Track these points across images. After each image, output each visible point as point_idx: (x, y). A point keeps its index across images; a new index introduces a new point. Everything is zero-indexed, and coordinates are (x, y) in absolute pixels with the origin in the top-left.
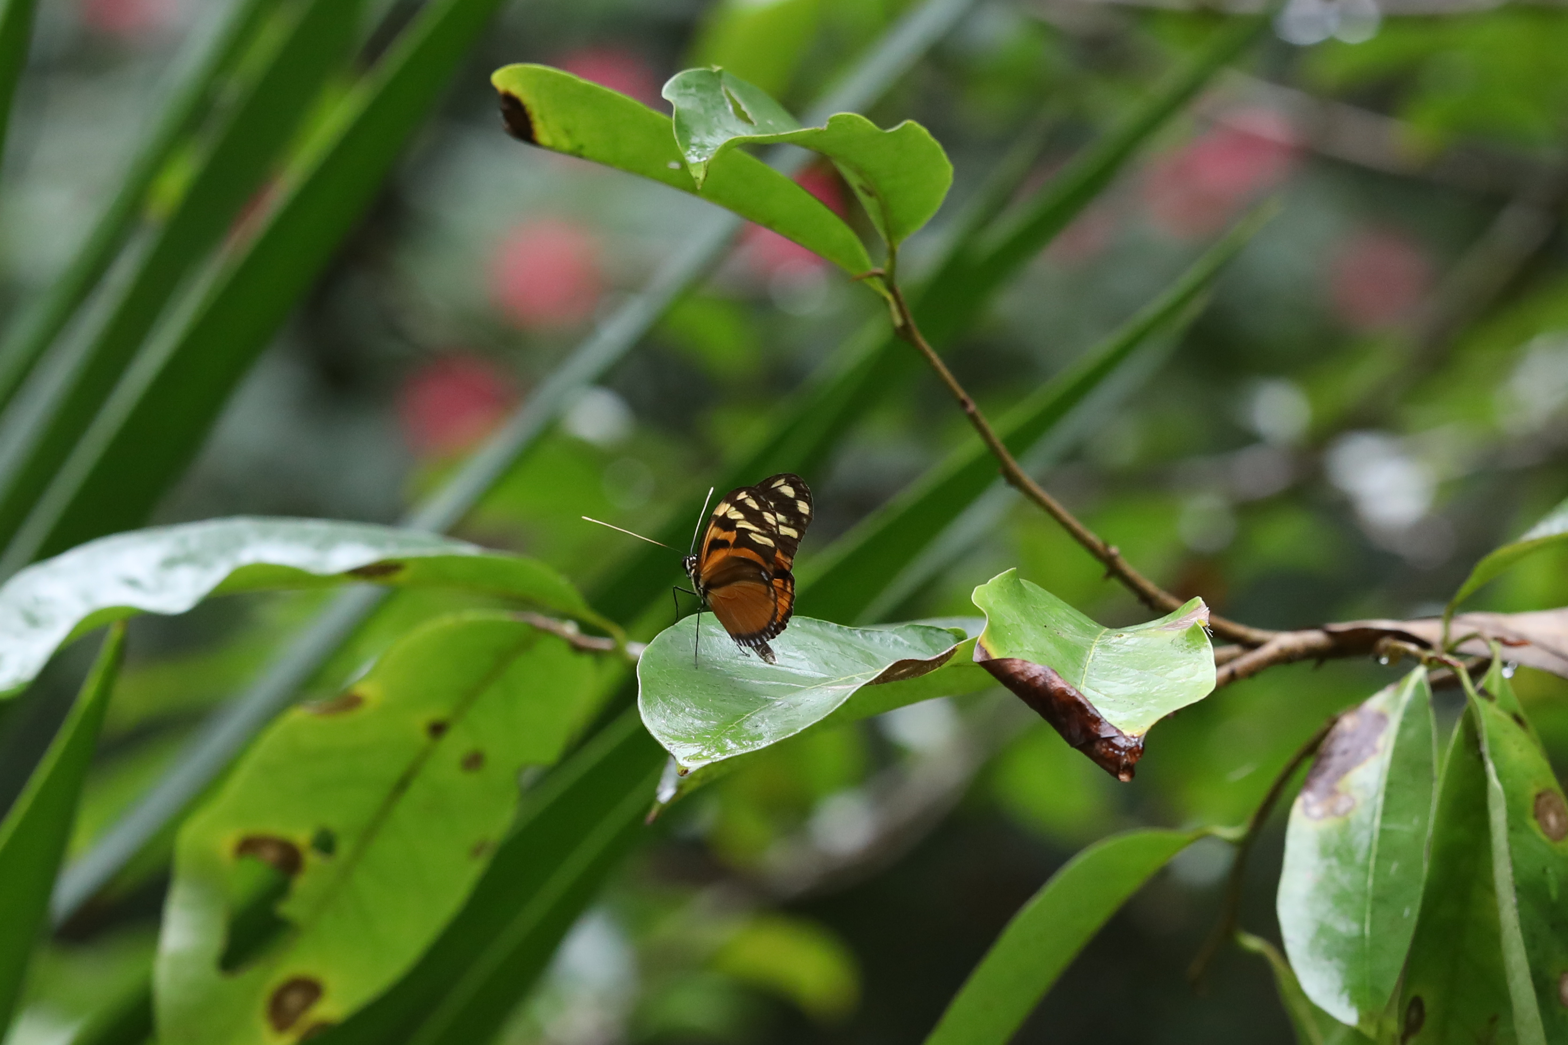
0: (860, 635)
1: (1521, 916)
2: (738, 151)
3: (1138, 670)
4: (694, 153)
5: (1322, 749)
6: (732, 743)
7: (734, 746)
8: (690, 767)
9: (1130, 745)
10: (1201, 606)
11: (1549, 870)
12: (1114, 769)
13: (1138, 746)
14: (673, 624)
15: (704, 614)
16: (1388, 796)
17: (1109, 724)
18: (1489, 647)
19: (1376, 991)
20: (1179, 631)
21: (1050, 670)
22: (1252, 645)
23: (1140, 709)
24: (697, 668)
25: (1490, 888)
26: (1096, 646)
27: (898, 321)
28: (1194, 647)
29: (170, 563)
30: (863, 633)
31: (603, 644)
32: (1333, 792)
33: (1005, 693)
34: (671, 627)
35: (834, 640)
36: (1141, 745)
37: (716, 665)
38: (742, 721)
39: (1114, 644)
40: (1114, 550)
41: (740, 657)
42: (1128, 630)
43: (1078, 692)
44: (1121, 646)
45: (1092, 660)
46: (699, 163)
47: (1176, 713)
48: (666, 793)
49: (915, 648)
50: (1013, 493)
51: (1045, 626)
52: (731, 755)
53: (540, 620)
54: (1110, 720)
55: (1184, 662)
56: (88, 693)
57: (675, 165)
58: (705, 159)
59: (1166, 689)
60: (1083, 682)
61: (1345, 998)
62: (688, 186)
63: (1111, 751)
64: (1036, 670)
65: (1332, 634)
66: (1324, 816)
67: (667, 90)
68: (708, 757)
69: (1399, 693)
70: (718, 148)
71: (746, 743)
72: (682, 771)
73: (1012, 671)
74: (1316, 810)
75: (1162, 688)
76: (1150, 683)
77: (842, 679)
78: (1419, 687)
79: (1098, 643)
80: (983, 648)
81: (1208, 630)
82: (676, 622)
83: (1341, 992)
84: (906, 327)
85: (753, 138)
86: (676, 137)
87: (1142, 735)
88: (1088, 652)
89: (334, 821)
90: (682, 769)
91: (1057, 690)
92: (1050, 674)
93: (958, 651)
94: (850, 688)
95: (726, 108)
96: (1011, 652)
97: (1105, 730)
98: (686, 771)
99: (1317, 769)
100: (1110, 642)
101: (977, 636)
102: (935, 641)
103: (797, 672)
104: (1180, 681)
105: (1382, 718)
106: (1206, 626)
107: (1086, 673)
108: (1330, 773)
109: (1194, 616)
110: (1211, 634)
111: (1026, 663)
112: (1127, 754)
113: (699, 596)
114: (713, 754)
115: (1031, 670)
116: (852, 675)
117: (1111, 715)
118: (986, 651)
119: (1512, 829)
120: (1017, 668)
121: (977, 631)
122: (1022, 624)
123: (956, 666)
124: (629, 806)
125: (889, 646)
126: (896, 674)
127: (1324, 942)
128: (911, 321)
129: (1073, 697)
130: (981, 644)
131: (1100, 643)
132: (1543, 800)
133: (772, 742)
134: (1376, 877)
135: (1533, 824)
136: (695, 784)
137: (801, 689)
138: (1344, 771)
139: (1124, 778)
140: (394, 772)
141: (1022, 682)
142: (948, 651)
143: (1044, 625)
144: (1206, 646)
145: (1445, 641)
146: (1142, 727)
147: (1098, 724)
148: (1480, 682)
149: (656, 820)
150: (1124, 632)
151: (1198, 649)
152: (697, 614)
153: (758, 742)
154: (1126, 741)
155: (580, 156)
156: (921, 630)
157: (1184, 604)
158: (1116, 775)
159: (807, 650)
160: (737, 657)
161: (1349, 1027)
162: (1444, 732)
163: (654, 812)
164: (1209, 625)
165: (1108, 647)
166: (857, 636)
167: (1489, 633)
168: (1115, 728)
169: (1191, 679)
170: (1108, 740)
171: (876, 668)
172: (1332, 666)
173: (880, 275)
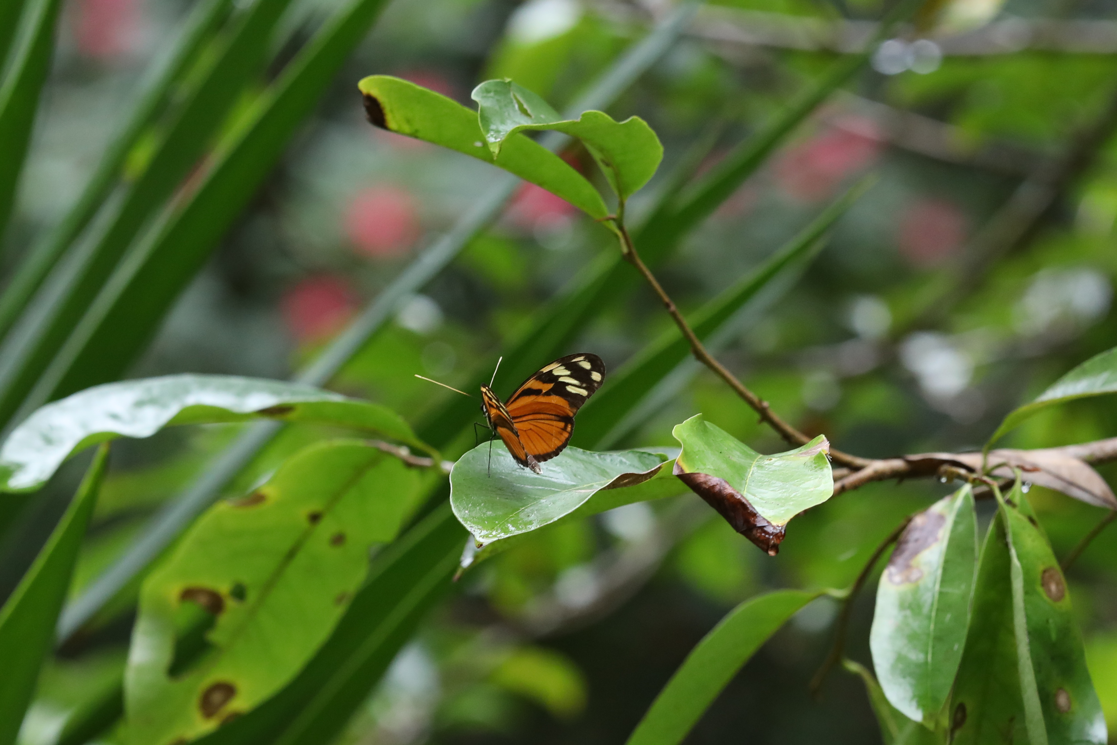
0: (597, 457)
1: (1032, 651)
2: (521, 136)
3: (782, 482)
4: (492, 135)
5: (902, 537)
6: (512, 526)
7: (513, 529)
8: (484, 542)
9: (776, 531)
10: (824, 441)
11: (1051, 621)
12: (765, 547)
13: (781, 532)
14: (474, 448)
15: (495, 441)
16: (945, 570)
17: (762, 517)
18: (1014, 472)
19: (935, 700)
20: (809, 457)
21: (723, 481)
22: (857, 469)
23: (783, 508)
24: (489, 477)
25: (1011, 632)
26: (754, 466)
27: (625, 250)
28: (819, 468)
29: (140, 404)
30: (599, 456)
31: (426, 462)
32: (908, 567)
33: (693, 496)
34: (473, 449)
35: (580, 460)
36: (783, 532)
37: (502, 475)
38: (519, 513)
39: (766, 465)
40: (765, 404)
41: (518, 470)
42: (776, 456)
43: (742, 496)
44: (771, 466)
45: (752, 475)
46: (495, 142)
47: (806, 512)
48: (467, 561)
49: (634, 466)
50: (698, 365)
51: (721, 453)
52: (511, 535)
53: (384, 446)
54: (763, 515)
55: (812, 477)
56: (84, 489)
57: (479, 144)
58: (499, 140)
59: (800, 495)
60: (745, 489)
61: (914, 703)
62: (487, 157)
63: (763, 536)
64: (714, 481)
65: (909, 462)
66: (902, 582)
67: (474, 94)
68: (495, 536)
69: (953, 501)
70: (508, 133)
71: (521, 527)
72: (479, 545)
73: (699, 481)
74: (897, 578)
75: (798, 494)
76: (790, 491)
77: (585, 486)
78: (966, 498)
79: (755, 464)
80: (680, 466)
81: (829, 457)
82: (476, 446)
83: (912, 699)
84: (630, 254)
85: (531, 126)
86: (480, 124)
87: (784, 525)
88: (749, 470)
89: (246, 578)
90: (478, 544)
91: (728, 494)
92: (724, 483)
93: (662, 469)
94: (590, 492)
95: (514, 106)
96: (698, 469)
97: (759, 521)
98: (481, 545)
99: (898, 551)
100: (763, 463)
101: (675, 458)
102: (647, 462)
103: (556, 480)
104: (810, 490)
105: (941, 518)
106: (827, 454)
107: (747, 483)
108: (906, 554)
109: (819, 447)
110: (830, 459)
111: (707, 476)
112: (774, 537)
113: (491, 429)
114: (499, 534)
115: (711, 481)
116: (592, 483)
117: (763, 512)
118: (681, 468)
119: (1026, 593)
120: (702, 479)
121: (676, 456)
122: (705, 451)
123: (661, 478)
124: (440, 570)
125: (617, 464)
126: (622, 483)
127: (900, 666)
128: (634, 250)
129: (739, 499)
130: (679, 463)
131: (757, 464)
132: (1047, 575)
133: (538, 526)
134: (936, 624)
135: (1040, 589)
136: (486, 555)
137: (558, 492)
138: (916, 553)
139: (772, 553)
140: (286, 545)
141: (705, 488)
142: (656, 468)
143: (720, 451)
144: (827, 467)
145: (984, 468)
146: (784, 520)
147: (755, 517)
148: (1007, 494)
149: (460, 579)
150: (773, 457)
151: (822, 469)
152: (490, 441)
153: (529, 526)
154: (774, 529)
155: (416, 137)
156: (638, 454)
157: (811, 440)
158: (767, 551)
159: (562, 466)
160: (516, 470)
161: (916, 723)
162: (983, 527)
163: (458, 574)
164: (829, 453)
165: (762, 467)
166: (595, 457)
167: (1013, 463)
168: (766, 520)
169: (817, 488)
170: (762, 528)
171: (608, 479)
172: (909, 484)
173: (614, 219)
